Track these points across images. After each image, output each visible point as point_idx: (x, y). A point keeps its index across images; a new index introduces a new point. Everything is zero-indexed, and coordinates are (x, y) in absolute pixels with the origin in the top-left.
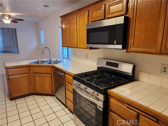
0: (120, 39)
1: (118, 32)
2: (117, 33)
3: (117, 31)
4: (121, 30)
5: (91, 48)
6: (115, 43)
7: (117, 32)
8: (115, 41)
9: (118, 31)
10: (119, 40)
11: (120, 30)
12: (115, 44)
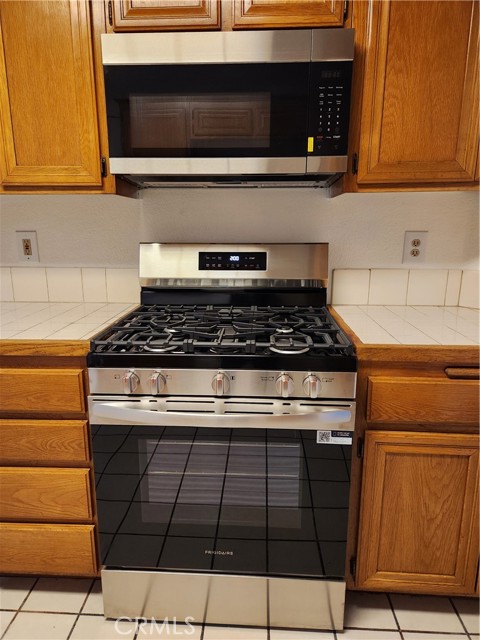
0: (337, 129)
1: (326, 99)
2: (322, 103)
3: (322, 91)
4: (339, 91)
5: (127, 185)
6: (310, 148)
7: (322, 99)
8: (311, 140)
9: (326, 92)
10: (332, 133)
11: (334, 91)
12: (312, 154)
